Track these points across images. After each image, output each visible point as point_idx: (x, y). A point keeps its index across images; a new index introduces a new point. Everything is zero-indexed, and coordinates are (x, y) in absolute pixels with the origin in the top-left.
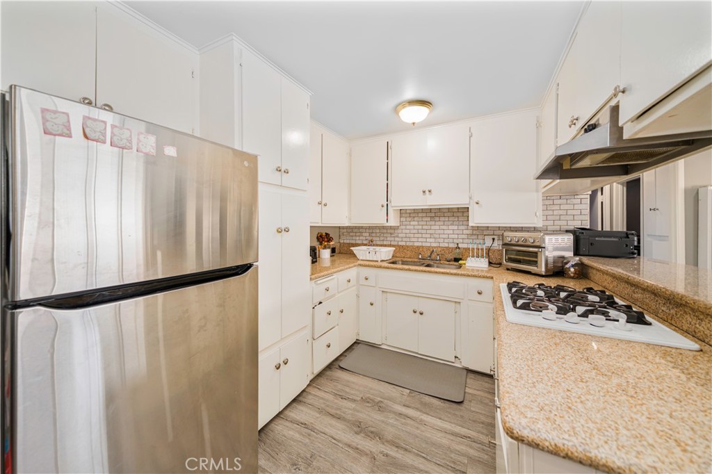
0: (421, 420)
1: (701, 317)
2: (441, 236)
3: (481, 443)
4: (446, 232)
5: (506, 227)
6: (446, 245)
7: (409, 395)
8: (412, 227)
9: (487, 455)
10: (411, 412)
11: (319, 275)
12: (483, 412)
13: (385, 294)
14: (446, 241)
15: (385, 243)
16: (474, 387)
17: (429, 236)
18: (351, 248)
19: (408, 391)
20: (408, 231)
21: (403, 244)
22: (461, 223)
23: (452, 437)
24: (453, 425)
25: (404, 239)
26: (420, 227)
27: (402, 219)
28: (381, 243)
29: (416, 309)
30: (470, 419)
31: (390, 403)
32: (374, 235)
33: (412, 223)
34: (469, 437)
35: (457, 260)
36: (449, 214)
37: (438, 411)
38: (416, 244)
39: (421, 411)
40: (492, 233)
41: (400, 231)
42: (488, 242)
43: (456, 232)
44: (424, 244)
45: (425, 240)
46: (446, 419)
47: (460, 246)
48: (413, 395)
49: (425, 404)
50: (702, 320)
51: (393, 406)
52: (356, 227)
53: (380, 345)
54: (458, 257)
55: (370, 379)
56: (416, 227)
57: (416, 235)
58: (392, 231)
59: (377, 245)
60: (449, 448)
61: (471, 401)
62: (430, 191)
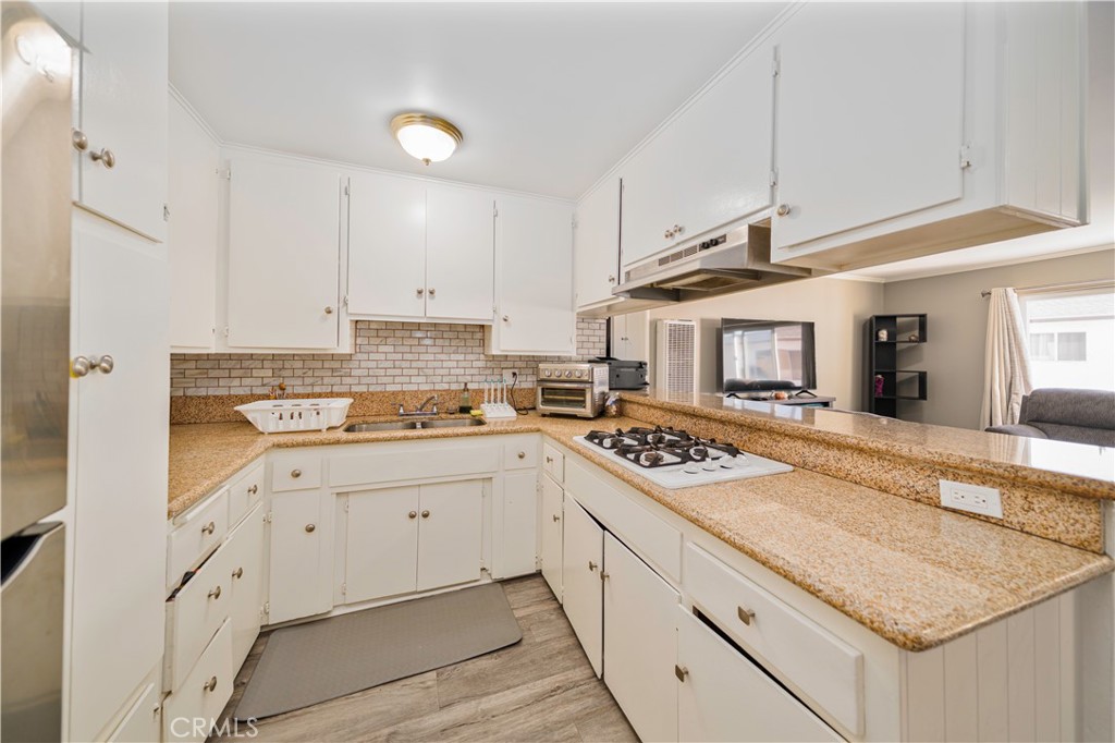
0: (484, 713)
1: (779, 439)
2: (438, 372)
3: (576, 685)
4: (445, 364)
5: (528, 356)
6: (446, 387)
7: (439, 682)
8: (383, 357)
9: (590, 696)
10: (459, 712)
11: (191, 494)
12: (552, 636)
13: (343, 499)
14: (445, 379)
15: (317, 389)
16: (524, 603)
17: (415, 372)
18: (236, 408)
19: (434, 674)
20: (373, 364)
21: (363, 389)
22: (470, 350)
23: (539, 707)
24: (529, 685)
25: (364, 381)
26: (399, 356)
27: (359, 341)
28: (309, 390)
29: (414, 509)
30: (544, 659)
31: (411, 724)
32: (284, 373)
33: (381, 349)
34: (559, 688)
35: (465, 410)
36: (451, 335)
37: (498, 677)
38: (390, 388)
39: (474, 697)
40: (510, 364)
41: (354, 364)
42: (509, 380)
43: (461, 364)
44: (406, 388)
45: (407, 379)
46: (516, 681)
47: (470, 386)
48: (444, 677)
49: (474, 680)
50: (779, 442)
51: (424, 725)
52: (230, 357)
53: (329, 612)
54: (465, 405)
55: (342, 702)
56: (390, 357)
57: (390, 372)
58: (337, 365)
59: (297, 396)
60: (545, 728)
61: (529, 630)
62: (432, 293)
